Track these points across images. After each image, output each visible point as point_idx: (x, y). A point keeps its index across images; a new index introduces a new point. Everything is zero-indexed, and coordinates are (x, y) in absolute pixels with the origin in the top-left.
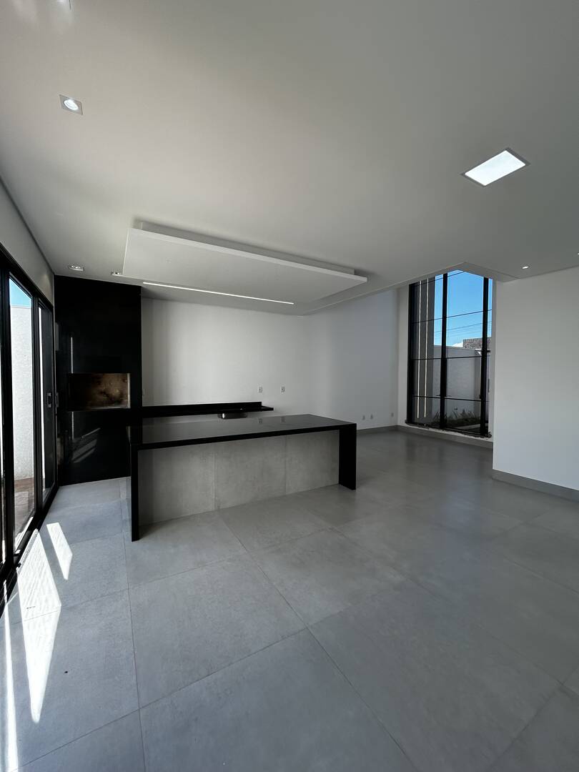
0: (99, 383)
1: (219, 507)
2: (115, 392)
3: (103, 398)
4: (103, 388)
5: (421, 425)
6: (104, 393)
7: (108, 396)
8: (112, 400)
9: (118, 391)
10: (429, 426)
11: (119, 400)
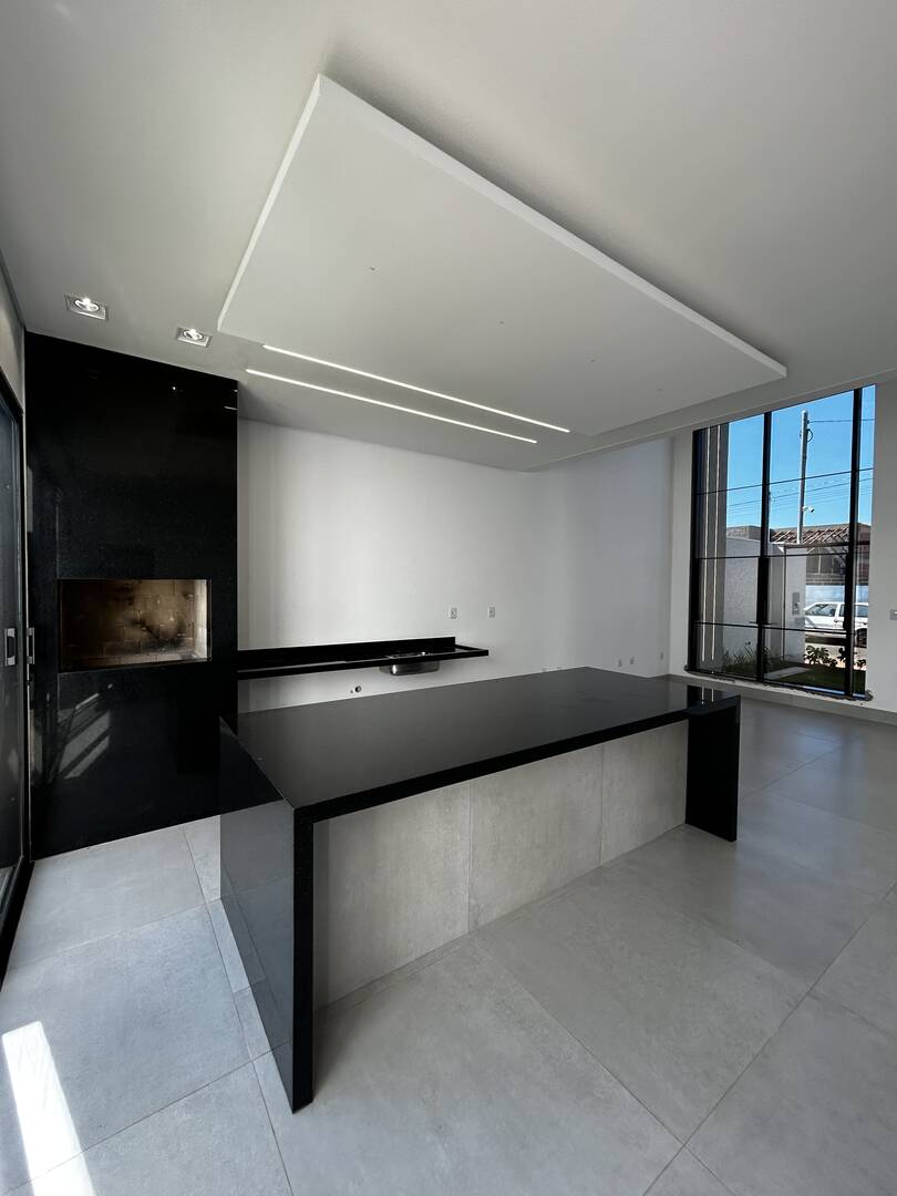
0: (131, 601)
1: (476, 922)
2: (167, 620)
3: (139, 635)
4: (138, 612)
5: (707, 673)
6: (141, 623)
7: (149, 629)
8: (160, 640)
9: (172, 619)
10: (718, 675)
11: (176, 639)
